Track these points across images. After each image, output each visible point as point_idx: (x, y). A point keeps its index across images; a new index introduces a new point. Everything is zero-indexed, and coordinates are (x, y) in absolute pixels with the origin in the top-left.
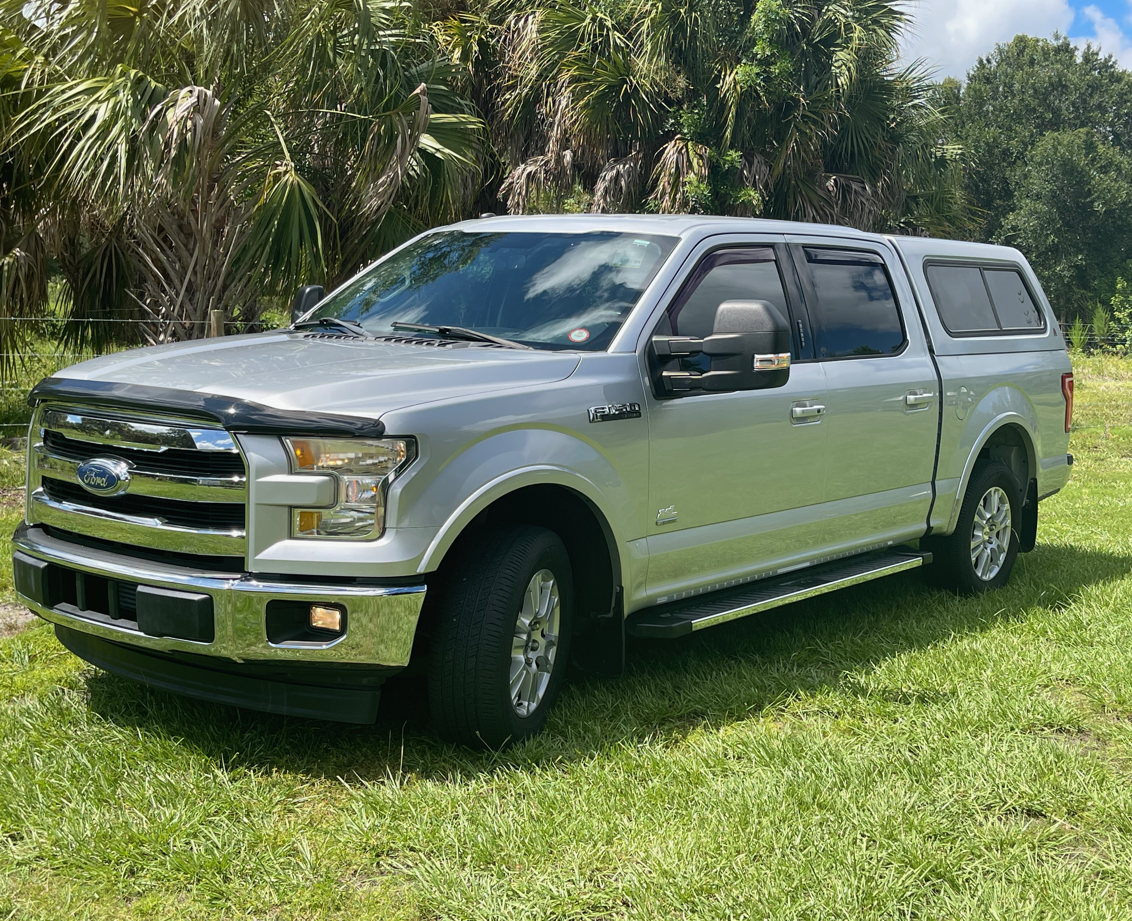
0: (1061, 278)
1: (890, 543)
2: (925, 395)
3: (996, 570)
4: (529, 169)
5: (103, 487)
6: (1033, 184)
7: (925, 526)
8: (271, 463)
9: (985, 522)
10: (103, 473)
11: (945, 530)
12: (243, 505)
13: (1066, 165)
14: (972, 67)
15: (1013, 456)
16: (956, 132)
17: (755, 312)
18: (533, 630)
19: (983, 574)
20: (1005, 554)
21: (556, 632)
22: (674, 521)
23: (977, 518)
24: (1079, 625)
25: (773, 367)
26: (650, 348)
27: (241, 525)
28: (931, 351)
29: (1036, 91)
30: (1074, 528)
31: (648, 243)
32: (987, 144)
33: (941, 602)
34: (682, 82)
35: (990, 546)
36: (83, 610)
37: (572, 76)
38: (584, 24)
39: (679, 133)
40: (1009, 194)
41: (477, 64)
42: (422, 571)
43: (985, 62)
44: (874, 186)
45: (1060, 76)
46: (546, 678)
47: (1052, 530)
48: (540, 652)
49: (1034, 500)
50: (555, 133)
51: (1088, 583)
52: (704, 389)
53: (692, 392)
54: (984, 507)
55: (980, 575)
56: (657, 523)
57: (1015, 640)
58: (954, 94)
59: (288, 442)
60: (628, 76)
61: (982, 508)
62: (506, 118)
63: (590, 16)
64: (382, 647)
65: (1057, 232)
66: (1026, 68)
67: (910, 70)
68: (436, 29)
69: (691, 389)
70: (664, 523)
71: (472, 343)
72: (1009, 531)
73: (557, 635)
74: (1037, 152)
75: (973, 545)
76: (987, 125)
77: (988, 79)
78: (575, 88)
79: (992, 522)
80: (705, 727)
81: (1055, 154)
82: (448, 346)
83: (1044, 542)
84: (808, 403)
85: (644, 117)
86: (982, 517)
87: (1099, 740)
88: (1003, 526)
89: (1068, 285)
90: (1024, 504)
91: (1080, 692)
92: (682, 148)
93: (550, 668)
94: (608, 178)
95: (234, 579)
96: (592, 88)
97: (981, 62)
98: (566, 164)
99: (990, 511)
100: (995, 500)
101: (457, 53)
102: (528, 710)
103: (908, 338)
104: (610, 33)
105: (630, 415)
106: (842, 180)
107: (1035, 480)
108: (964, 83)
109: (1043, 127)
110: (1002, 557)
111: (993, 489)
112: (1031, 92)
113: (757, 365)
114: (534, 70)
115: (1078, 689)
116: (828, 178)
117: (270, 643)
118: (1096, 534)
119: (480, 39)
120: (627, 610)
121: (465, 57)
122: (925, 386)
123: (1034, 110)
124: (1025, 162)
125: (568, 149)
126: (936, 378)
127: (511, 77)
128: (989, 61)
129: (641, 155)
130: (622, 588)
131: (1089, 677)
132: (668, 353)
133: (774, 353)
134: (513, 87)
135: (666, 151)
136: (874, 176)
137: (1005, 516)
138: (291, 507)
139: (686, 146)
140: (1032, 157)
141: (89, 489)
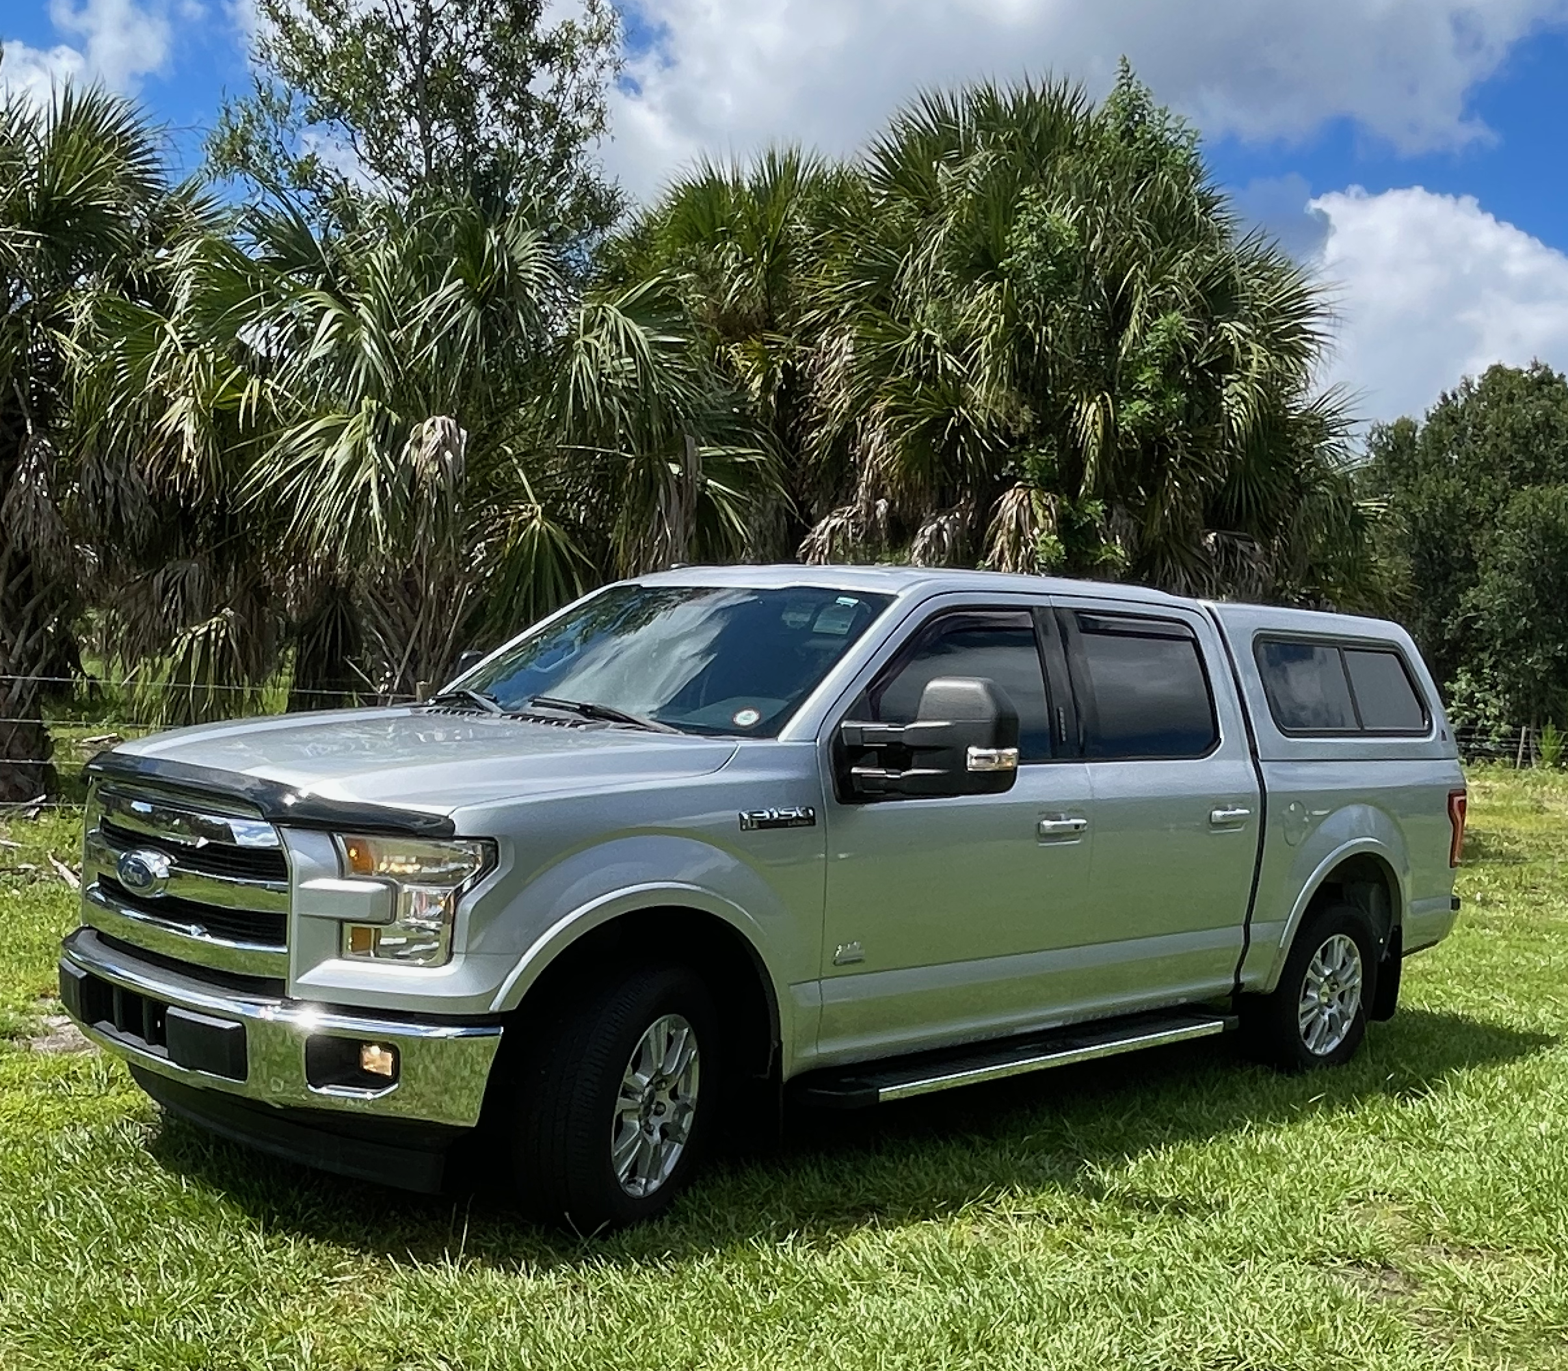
0: (1533, 672)
1: (1183, 1001)
2: (1238, 811)
3: (1336, 1042)
4: (833, 522)
5: (138, 886)
6: (1504, 552)
7: (1232, 981)
8: (318, 865)
9: (1322, 980)
10: (141, 868)
11: (1262, 988)
12: (286, 915)
13: (1548, 529)
14: (1433, 403)
15: (1373, 895)
16: (1406, 485)
17: (973, 693)
18: (657, 1090)
19: (1315, 1047)
20: (1351, 1021)
21: (694, 1093)
22: (859, 961)
23: (1310, 974)
24: (1431, 1122)
25: (992, 767)
26: (838, 737)
27: (281, 940)
28: (1254, 752)
29: (1514, 435)
30: (1469, 991)
31: (856, 601)
32: (1445, 500)
33: (1253, 1079)
34: (1026, 415)
35: (1328, 1011)
36: (120, 1031)
37: (888, 407)
38: (906, 342)
39: (1019, 480)
40: (1470, 565)
41: (780, 394)
42: (497, 1010)
43: (1450, 398)
44: (1267, 546)
45: (1547, 416)
46: (677, 1149)
47: (1438, 992)
48: (668, 1118)
49: (1397, 953)
50: (867, 476)
51: (1459, 1065)
52: (903, 792)
53: (889, 795)
54: (1323, 959)
55: (1311, 1047)
56: (834, 963)
57: (1332, 1136)
58: (1407, 437)
59: (339, 840)
60: (957, 407)
61: (1319, 963)
62: (812, 461)
63: (914, 333)
64: (447, 1097)
65: (1530, 615)
66: (1504, 405)
67: (1322, 400)
68: (733, 352)
69: (888, 791)
70: (845, 963)
71: (612, 723)
72: (1358, 992)
73: (696, 1096)
74: (1511, 513)
75: (1302, 1008)
76: (1446, 477)
77: (1453, 419)
78: (891, 422)
79: (1333, 980)
80: (873, 1227)
81: (1534, 513)
82: (582, 727)
83: (1422, 1008)
84: (1063, 816)
85: (976, 458)
86: (1318, 973)
87: (1408, 1281)
88: (1349, 985)
89: (1544, 682)
90: (1384, 957)
91: (1402, 1214)
92: (1023, 500)
93: (684, 1140)
94: (927, 533)
95: (273, 1006)
96: (911, 421)
97: (1445, 397)
98: (879, 516)
99: (1331, 966)
100: (1339, 951)
101: (757, 382)
102: (646, 1190)
103: (1222, 736)
104: (939, 354)
105: (800, 822)
106: (1225, 538)
107: (1399, 928)
108: (1422, 423)
109: (1520, 479)
110: (1346, 1027)
111: (1336, 937)
112: (1508, 434)
113: (972, 763)
114: (843, 400)
115: (1401, 1208)
116: (1206, 535)
117: (310, 1087)
118: (1497, 1000)
119: (786, 363)
120: (786, 1073)
121: (766, 387)
122: (1240, 801)
123: (1511, 458)
124: (1495, 524)
125: (882, 497)
126: (1258, 790)
127: (820, 411)
128: (1455, 396)
129: (972, 506)
130: (780, 1043)
131: (1420, 1194)
132: (859, 743)
133: (997, 748)
134: (821, 423)
135: (1003, 504)
136: (1267, 532)
137: (1354, 973)
138: (342, 921)
139: (1029, 495)
140: (1505, 518)
141: (125, 885)
